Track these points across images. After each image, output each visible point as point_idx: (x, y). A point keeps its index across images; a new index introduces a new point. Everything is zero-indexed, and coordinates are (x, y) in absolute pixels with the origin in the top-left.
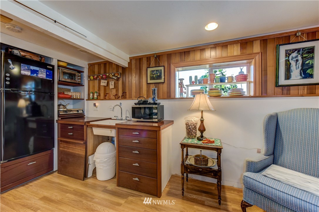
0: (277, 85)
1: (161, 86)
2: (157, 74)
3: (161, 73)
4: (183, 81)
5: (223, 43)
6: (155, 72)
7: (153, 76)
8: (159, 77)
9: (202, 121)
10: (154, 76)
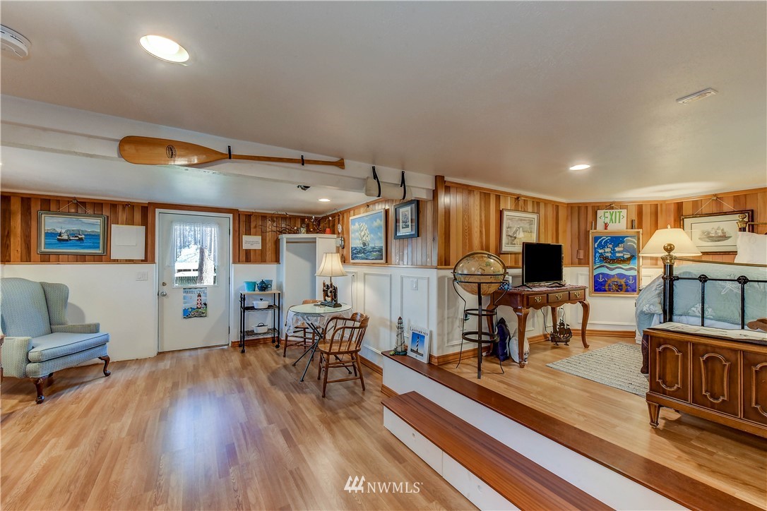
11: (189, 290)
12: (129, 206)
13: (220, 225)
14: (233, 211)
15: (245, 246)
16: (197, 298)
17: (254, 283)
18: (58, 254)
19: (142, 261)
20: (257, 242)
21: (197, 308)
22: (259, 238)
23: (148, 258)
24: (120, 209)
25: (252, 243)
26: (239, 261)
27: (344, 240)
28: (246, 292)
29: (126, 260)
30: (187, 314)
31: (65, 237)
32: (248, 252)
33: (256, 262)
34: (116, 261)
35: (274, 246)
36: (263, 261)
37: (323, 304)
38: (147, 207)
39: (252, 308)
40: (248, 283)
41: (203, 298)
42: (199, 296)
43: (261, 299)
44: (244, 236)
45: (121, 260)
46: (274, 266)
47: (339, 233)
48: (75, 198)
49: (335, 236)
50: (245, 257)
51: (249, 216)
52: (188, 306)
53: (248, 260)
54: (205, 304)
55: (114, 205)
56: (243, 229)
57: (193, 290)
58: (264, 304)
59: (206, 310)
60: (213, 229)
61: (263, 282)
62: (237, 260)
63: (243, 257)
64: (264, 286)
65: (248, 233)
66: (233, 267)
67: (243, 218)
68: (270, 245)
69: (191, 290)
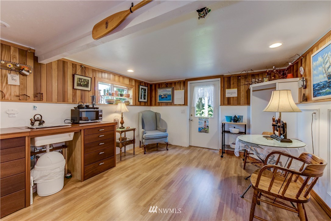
0: (139, 101)
1: (87, 93)
2: (85, 82)
3: (88, 83)
4: (101, 91)
5: (123, 76)
6: (83, 80)
7: (80, 83)
8: (87, 86)
9: (122, 118)
10: (82, 83)
11: (201, 119)
12: (179, 82)
13: (214, 85)
14: (221, 77)
15: (227, 95)
16: (204, 123)
17: (231, 117)
18: (162, 103)
19: (183, 105)
20: (234, 93)
21: (204, 128)
22: (235, 90)
23: (185, 104)
24: (177, 83)
25: (231, 93)
26: (224, 104)
27: (306, 81)
28: (225, 122)
29: (179, 105)
30: (201, 130)
31: (163, 97)
32: (229, 99)
33: (234, 105)
34: (176, 105)
35: (245, 94)
36: (239, 104)
37: (272, 137)
38: (185, 82)
39: (229, 132)
40: (227, 117)
41: (207, 123)
42: (205, 122)
43: (234, 127)
44: (227, 90)
45: (177, 105)
46: (246, 107)
47: (301, 75)
48: (165, 82)
49: (298, 79)
50: (227, 101)
51: (229, 78)
52: (201, 126)
53: (229, 103)
54: (208, 127)
55: (175, 83)
56: (226, 86)
57: (203, 119)
58: (236, 131)
59: (208, 130)
60: (211, 88)
61: (235, 117)
62: (223, 104)
63: (226, 102)
64: (236, 119)
65: (229, 87)
66: (221, 107)
67: (226, 79)
68: (243, 93)
69: (202, 119)
